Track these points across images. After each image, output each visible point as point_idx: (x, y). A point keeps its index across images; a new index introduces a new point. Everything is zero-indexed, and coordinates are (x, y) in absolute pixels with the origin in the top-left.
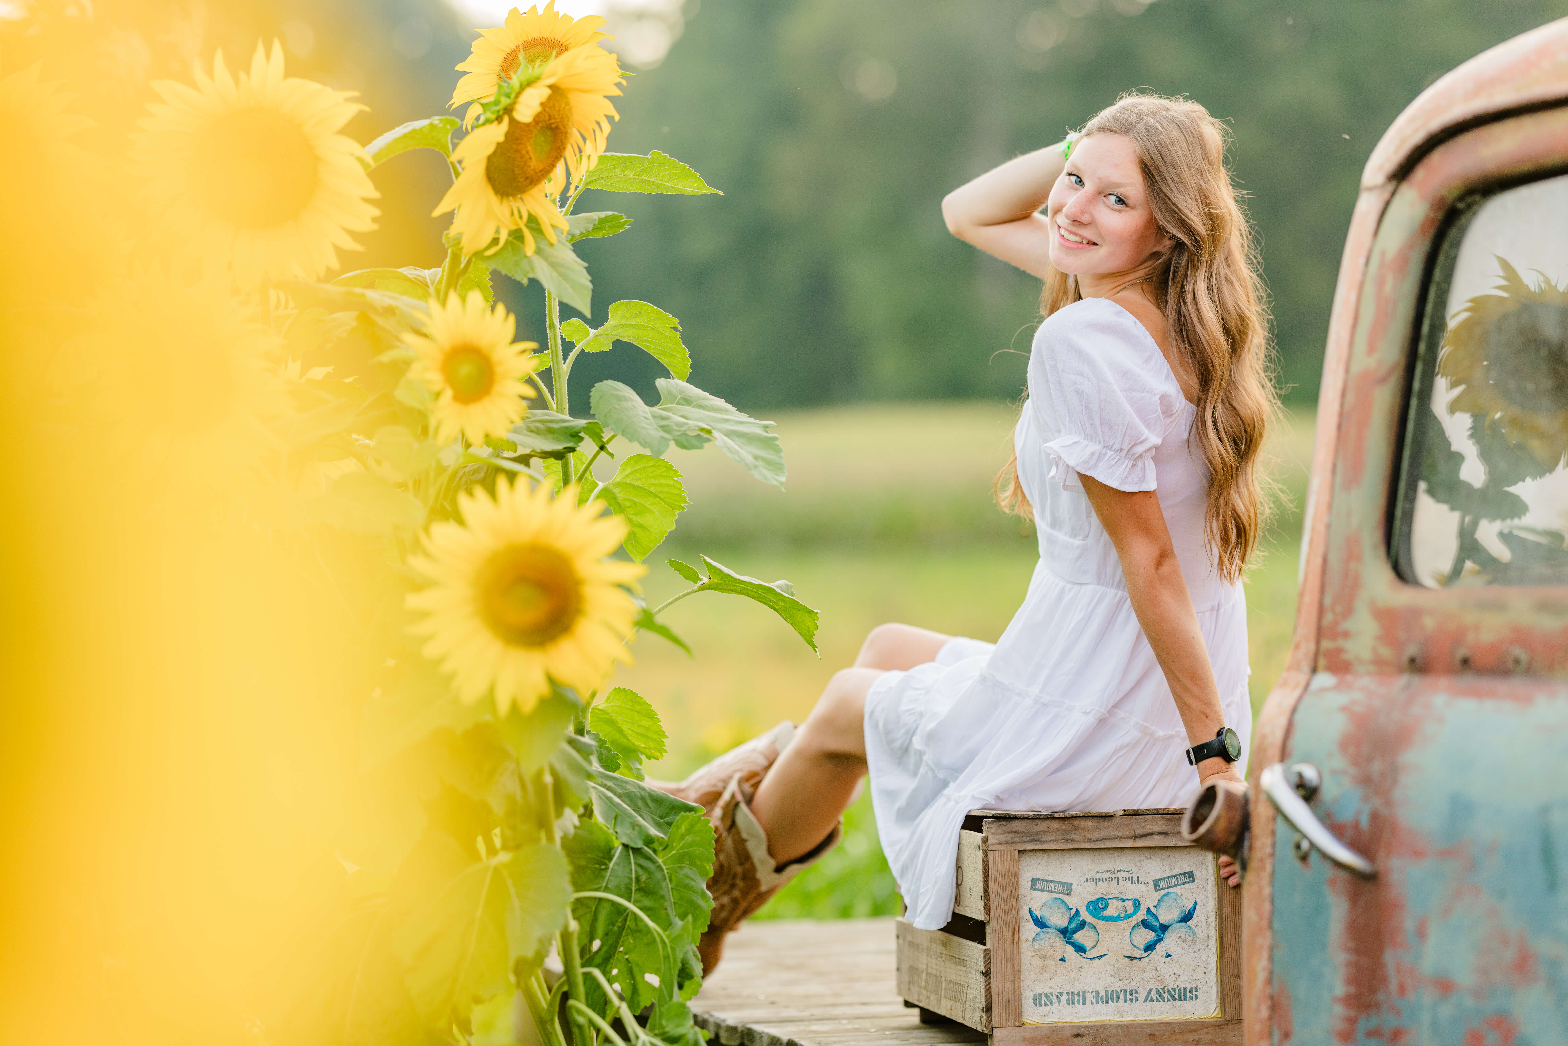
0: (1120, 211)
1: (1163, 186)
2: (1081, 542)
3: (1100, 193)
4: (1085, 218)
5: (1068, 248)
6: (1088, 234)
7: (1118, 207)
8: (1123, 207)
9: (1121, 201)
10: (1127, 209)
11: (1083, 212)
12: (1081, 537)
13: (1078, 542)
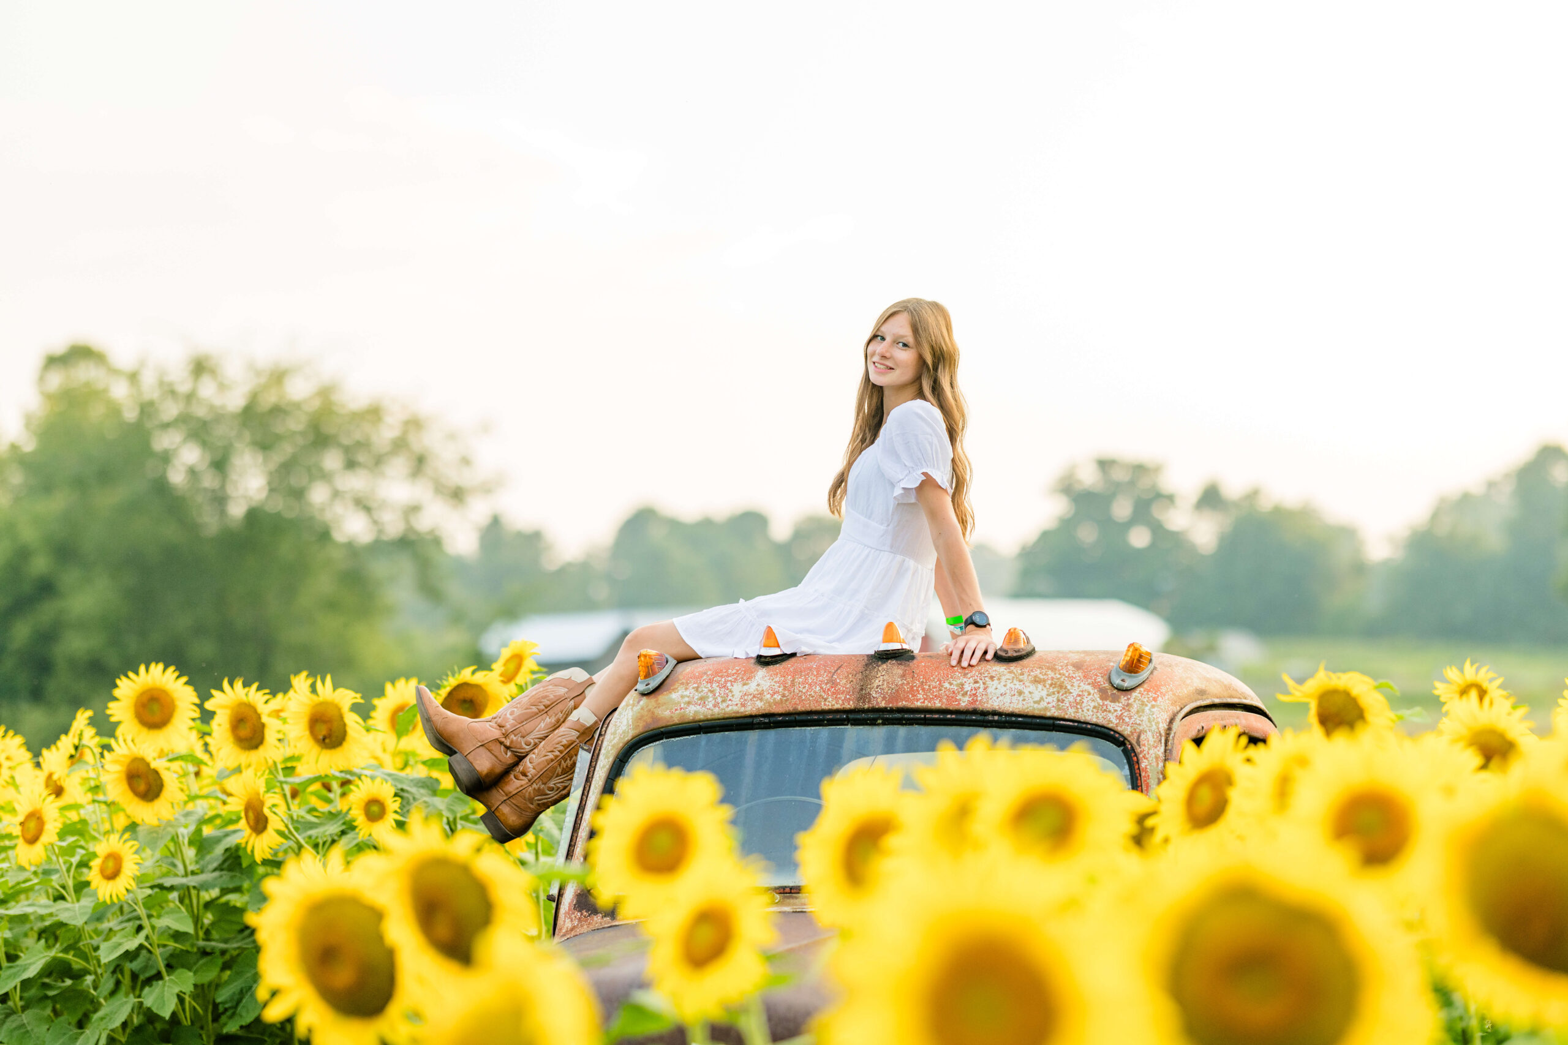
0: (905, 350)
1: (919, 339)
2: (885, 528)
3: (894, 342)
4: (888, 355)
5: (880, 372)
6: (889, 363)
7: (904, 348)
8: (907, 348)
9: (905, 345)
10: (909, 349)
11: (887, 351)
12: (886, 525)
13: (883, 527)
